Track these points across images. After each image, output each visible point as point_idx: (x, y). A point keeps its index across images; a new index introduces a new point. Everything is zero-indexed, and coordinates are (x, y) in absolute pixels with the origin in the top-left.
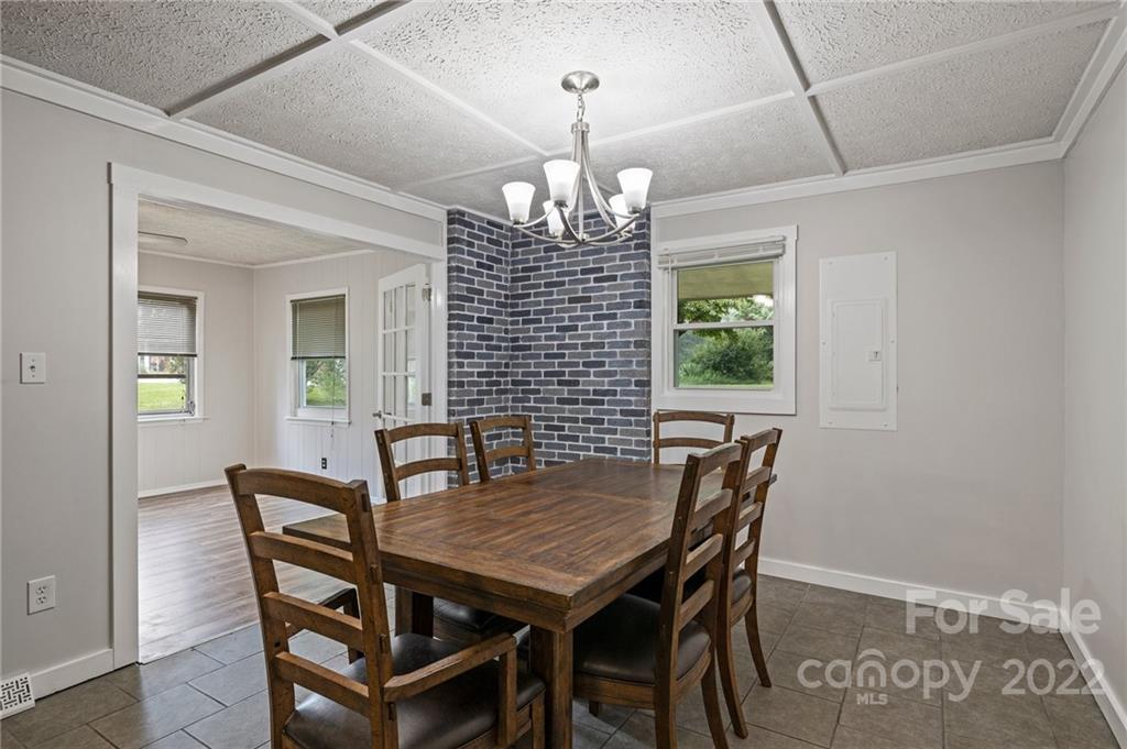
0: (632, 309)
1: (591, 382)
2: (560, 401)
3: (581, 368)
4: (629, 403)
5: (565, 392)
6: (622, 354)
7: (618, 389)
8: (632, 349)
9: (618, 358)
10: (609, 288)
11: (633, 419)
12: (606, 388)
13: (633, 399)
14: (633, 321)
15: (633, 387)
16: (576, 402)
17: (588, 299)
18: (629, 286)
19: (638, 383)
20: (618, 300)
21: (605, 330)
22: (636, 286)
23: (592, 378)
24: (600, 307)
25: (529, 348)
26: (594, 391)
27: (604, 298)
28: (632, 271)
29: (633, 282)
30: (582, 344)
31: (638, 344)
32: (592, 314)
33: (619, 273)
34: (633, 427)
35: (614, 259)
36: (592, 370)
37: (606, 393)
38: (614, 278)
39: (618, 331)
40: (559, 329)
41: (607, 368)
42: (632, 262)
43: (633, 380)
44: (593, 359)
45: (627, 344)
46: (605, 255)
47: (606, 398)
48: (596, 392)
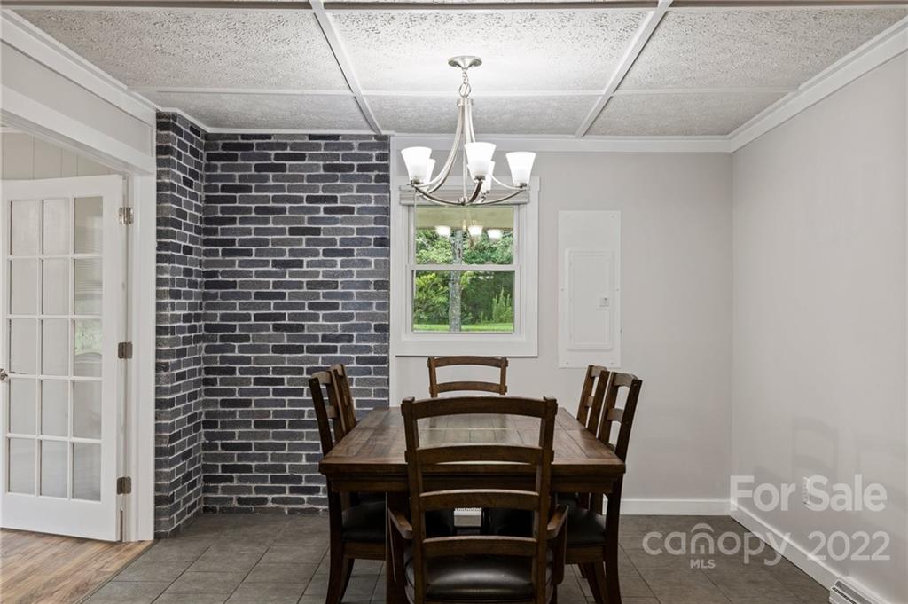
0: (372, 247)
1: (320, 325)
2: (277, 349)
3: (306, 310)
4: (368, 349)
5: (285, 338)
6: (360, 295)
7: (355, 334)
8: (372, 290)
9: (355, 300)
10: (343, 221)
11: (372, 366)
12: (339, 333)
13: (372, 345)
14: (373, 259)
15: (373, 332)
16: (299, 349)
17: (317, 231)
18: (368, 221)
19: (377, 328)
20: (355, 235)
21: (338, 268)
22: (376, 221)
23: (321, 322)
24: (333, 242)
25: (233, 285)
26: (324, 336)
27: (337, 231)
28: (373, 204)
29: (373, 216)
30: (308, 283)
31: (379, 285)
32: (321, 249)
33: (356, 206)
34: (372, 376)
35: (350, 189)
36: (321, 313)
37: (338, 339)
38: (351, 210)
39: (355, 269)
40: (276, 264)
41: (340, 311)
42: (372, 195)
43: (373, 324)
44: (322, 300)
45: (366, 285)
46: (339, 183)
47: (339, 345)
48: (325, 338)
